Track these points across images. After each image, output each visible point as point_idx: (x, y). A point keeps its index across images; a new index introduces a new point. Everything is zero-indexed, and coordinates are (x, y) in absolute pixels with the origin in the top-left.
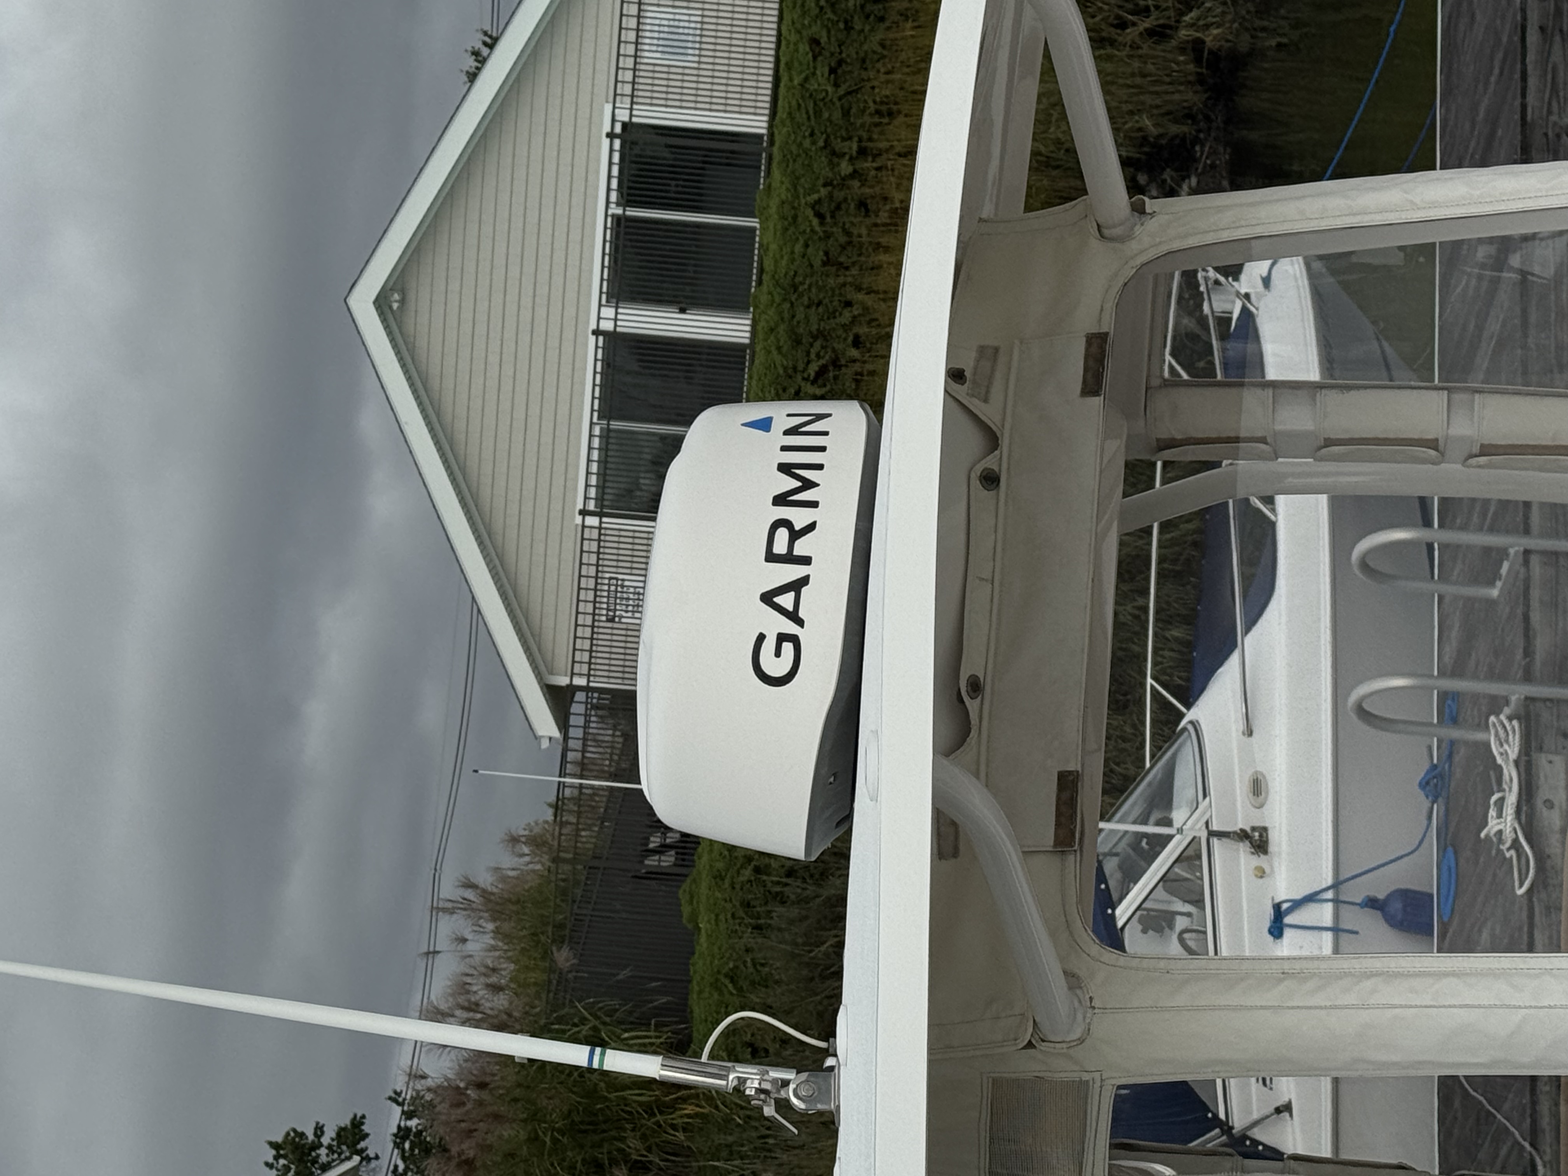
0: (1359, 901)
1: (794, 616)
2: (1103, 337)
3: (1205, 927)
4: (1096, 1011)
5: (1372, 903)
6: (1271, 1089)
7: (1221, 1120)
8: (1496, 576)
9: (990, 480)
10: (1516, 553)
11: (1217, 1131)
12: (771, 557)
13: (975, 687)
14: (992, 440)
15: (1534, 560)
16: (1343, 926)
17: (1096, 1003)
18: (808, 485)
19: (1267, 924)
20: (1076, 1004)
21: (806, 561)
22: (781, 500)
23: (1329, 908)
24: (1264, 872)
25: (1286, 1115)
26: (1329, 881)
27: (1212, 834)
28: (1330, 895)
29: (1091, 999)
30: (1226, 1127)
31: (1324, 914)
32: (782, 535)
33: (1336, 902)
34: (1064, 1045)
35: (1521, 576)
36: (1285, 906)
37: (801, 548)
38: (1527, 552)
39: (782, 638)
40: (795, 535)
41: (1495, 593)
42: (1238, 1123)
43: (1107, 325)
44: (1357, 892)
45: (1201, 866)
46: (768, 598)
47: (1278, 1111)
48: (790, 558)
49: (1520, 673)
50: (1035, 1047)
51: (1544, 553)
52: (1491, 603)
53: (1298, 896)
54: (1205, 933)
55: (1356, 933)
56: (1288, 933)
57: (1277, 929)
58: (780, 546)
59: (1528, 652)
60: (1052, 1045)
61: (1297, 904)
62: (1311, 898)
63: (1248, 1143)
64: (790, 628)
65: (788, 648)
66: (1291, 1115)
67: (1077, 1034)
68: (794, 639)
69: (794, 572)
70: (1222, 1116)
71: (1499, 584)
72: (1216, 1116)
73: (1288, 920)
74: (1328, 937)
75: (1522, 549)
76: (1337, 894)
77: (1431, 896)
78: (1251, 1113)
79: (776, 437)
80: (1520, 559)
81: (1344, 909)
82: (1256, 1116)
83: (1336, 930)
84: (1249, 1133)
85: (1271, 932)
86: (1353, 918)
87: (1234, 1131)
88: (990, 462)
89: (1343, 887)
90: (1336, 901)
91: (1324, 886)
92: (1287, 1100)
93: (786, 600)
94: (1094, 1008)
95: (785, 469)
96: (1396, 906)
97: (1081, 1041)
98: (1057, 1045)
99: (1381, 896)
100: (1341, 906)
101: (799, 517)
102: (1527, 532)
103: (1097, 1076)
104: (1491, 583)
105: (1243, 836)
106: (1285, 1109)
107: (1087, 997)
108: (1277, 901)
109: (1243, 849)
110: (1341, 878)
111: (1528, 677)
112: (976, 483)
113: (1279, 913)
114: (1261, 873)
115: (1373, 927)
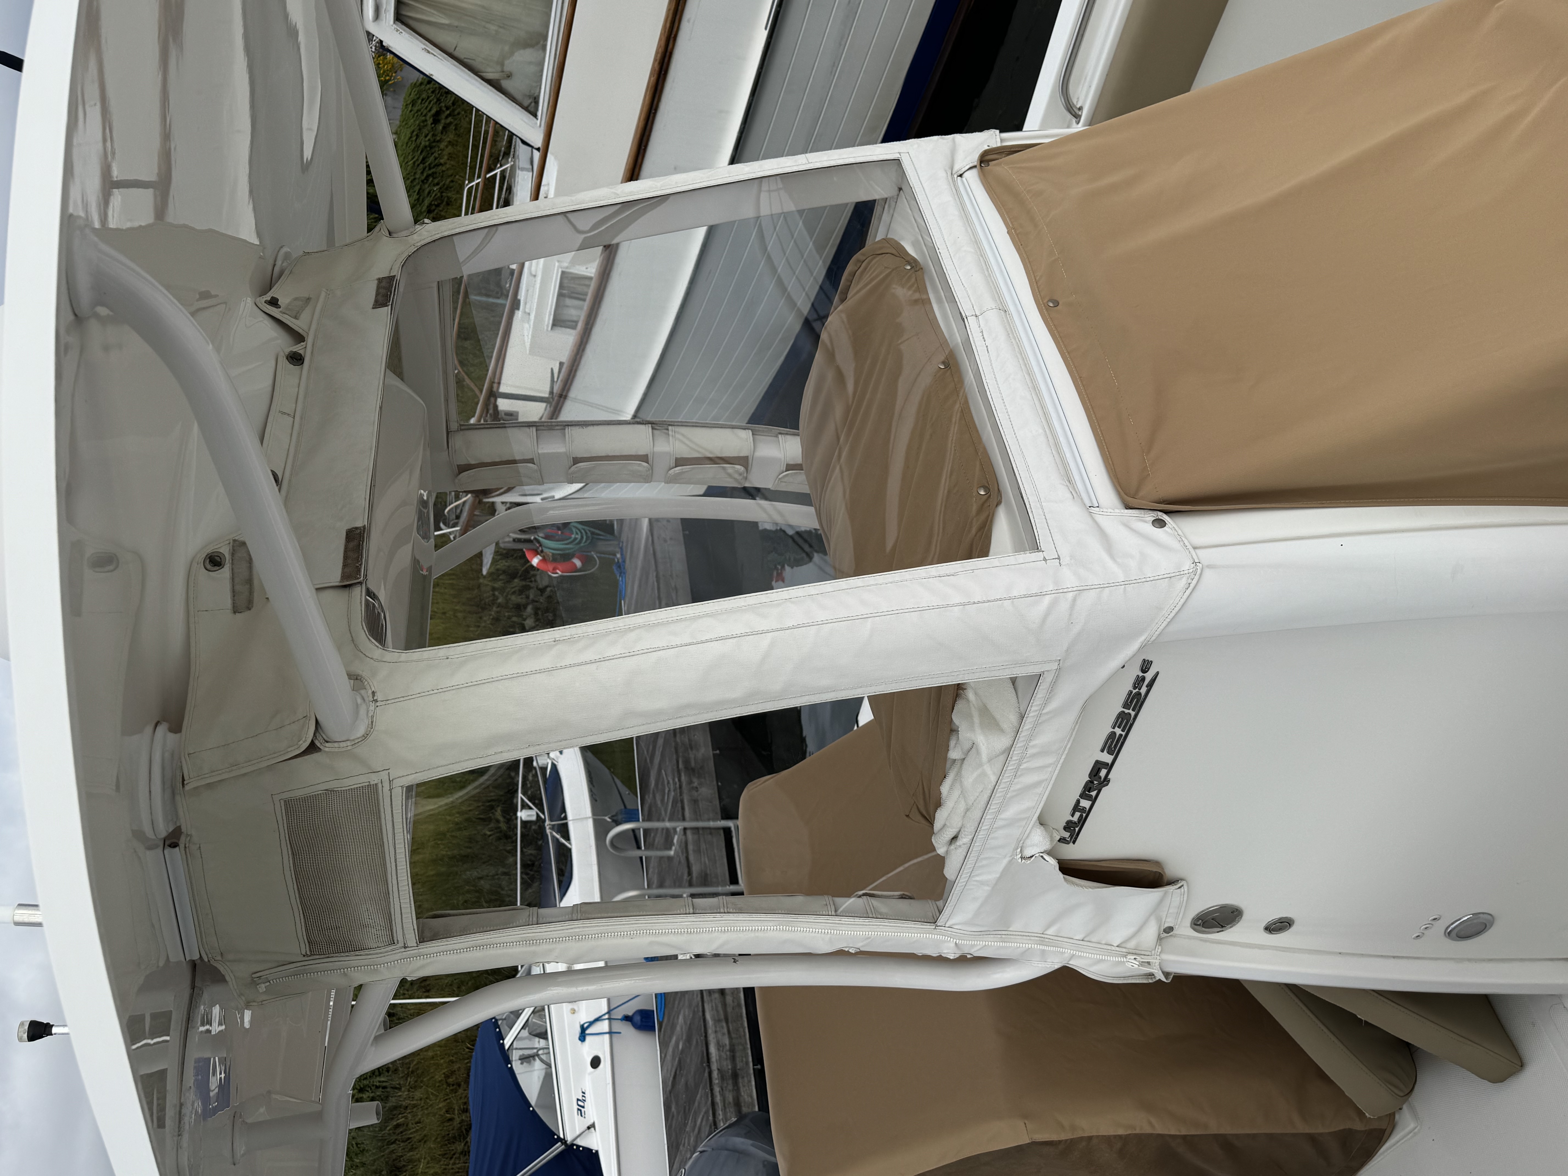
0: (620, 1017)
3: (548, 1045)
4: (378, 704)
5: (627, 1018)
6: (585, 1117)
7: (561, 1138)
8: (672, 844)
10: (680, 829)
11: (559, 1143)
15: (689, 832)
16: (614, 1030)
17: (379, 696)
19: (578, 1036)
20: (359, 701)
23: (606, 1023)
24: (575, 1010)
25: (592, 1129)
26: (605, 1010)
28: (607, 1016)
29: (373, 693)
30: (563, 1141)
31: (604, 1026)
34: (349, 743)
35: (683, 840)
36: (586, 1025)
38: (685, 829)
41: (672, 853)
42: (569, 1138)
44: (619, 1014)
45: (545, 1015)
47: (589, 1128)
49: (687, 884)
50: (319, 750)
51: (693, 829)
52: (670, 858)
53: (592, 1019)
54: (548, 1048)
55: (620, 1033)
56: (588, 1038)
57: (583, 1037)
59: (690, 873)
60: (336, 745)
61: (591, 1023)
62: (597, 1020)
63: (575, 1147)
66: (595, 1129)
67: (361, 731)
70: (562, 1136)
71: (673, 848)
72: (559, 1137)
73: (587, 1032)
74: (607, 1037)
75: (683, 827)
76: (610, 1016)
77: (653, 1011)
78: (575, 1130)
80: (682, 833)
81: (614, 1023)
82: (578, 1133)
83: (610, 1033)
84: (575, 1142)
85: (580, 1039)
86: (618, 1026)
87: (568, 1142)
89: (612, 1012)
90: (609, 1019)
91: (603, 1013)
92: (592, 1121)
94: (376, 701)
96: (638, 1019)
97: (365, 736)
98: (342, 744)
99: (630, 1014)
100: (612, 1021)
102: (684, 819)
103: (384, 776)
104: (670, 849)
106: (592, 1127)
107: (370, 692)
108: (582, 1023)
110: (612, 1008)
111: (691, 885)
112: (284, 363)
113: (583, 1029)
114: (573, 1011)
115: (627, 1030)
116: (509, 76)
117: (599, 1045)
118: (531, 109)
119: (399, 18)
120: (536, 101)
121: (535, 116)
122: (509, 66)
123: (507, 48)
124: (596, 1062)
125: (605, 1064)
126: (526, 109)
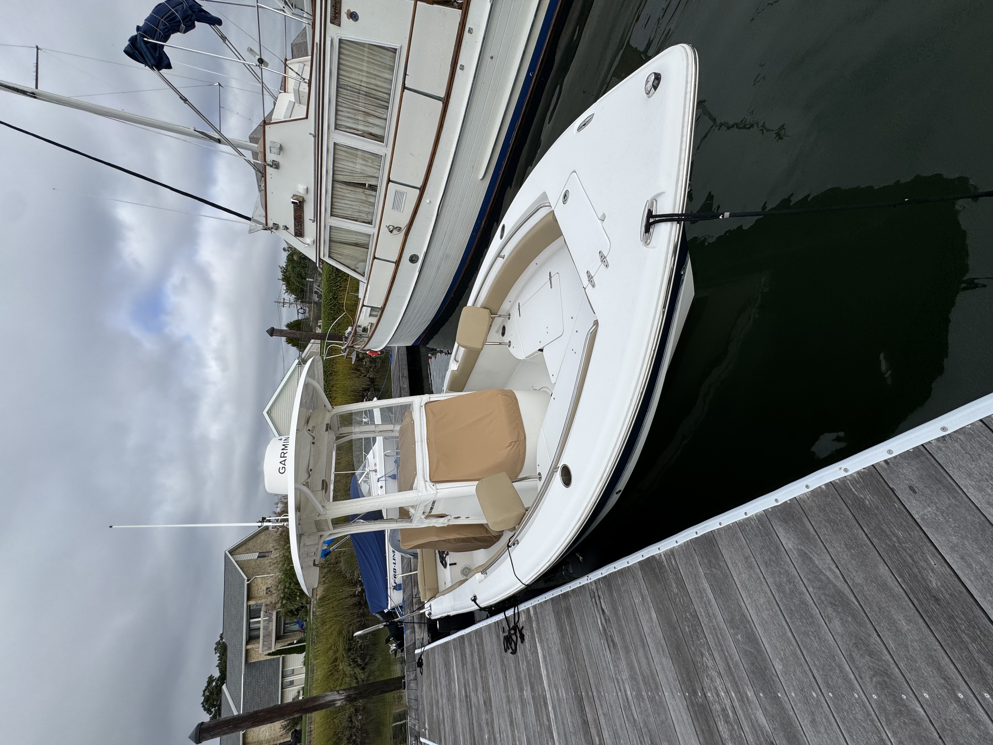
1: (284, 464)
2: (328, 424)
4: (327, 510)
5: (389, 476)
9: (313, 443)
12: (281, 457)
13: (311, 470)
14: (314, 438)
18: (286, 447)
20: (324, 509)
21: (286, 457)
22: (283, 449)
26: (384, 475)
27: (370, 471)
31: (384, 478)
32: (283, 454)
33: (385, 477)
34: (323, 515)
37: (285, 456)
39: (283, 468)
40: (284, 454)
43: (329, 423)
44: (387, 475)
45: (369, 475)
46: (281, 463)
48: (284, 457)
50: (319, 516)
55: (388, 482)
57: (378, 481)
58: (282, 455)
60: (321, 515)
61: (380, 478)
62: (382, 477)
64: (284, 466)
65: (284, 469)
68: (284, 467)
69: (284, 459)
77: (396, 475)
79: (283, 441)
83: (385, 480)
86: (387, 478)
88: (313, 441)
93: (283, 463)
95: (283, 445)
96: (392, 477)
97: (325, 514)
101: (285, 451)
103: (328, 518)
105: (374, 471)
107: (326, 508)
109: (374, 472)
112: (311, 444)
113: (378, 479)
114: (376, 475)
115: (390, 479)
116: (358, 268)
117: (382, 483)
118: (363, 275)
119: (329, 257)
120: (364, 273)
121: (364, 276)
122: (357, 266)
123: (357, 262)
124: (381, 487)
125: (384, 488)
126: (362, 275)
